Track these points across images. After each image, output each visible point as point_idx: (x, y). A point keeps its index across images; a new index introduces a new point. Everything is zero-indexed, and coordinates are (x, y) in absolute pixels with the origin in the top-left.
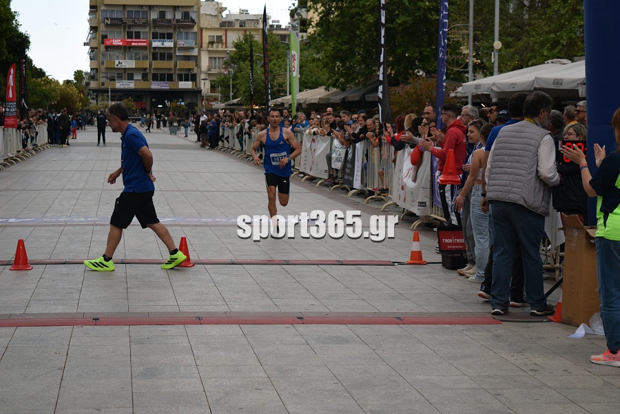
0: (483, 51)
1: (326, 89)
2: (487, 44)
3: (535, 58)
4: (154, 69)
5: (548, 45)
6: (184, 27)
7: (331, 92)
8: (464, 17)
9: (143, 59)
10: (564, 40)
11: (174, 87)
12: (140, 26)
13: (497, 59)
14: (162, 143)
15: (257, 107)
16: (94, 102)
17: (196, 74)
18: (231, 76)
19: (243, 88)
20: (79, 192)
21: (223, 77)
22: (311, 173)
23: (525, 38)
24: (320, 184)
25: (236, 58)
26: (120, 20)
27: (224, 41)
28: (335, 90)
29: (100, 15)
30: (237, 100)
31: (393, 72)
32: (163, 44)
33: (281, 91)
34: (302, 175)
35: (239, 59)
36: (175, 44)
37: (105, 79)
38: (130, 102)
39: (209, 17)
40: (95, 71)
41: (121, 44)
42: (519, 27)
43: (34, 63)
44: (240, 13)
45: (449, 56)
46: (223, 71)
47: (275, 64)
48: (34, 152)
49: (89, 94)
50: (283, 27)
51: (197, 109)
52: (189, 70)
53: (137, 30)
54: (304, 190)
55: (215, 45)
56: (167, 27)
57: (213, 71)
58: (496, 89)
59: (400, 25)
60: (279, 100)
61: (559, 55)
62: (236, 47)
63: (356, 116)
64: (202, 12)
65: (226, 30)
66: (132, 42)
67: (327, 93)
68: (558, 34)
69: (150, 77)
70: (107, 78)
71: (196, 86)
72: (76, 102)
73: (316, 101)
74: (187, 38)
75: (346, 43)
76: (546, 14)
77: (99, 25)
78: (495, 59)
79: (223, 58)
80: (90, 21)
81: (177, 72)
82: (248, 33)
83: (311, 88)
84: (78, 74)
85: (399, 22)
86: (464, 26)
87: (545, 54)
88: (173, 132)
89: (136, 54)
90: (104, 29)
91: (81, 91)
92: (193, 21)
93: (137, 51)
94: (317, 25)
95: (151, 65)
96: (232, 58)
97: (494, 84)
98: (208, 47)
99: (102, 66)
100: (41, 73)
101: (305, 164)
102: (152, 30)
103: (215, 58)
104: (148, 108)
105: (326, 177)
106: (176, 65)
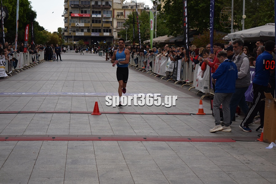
0: (238, 19)
1: (168, 36)
2: (240, 16)
3: (261, 22)
4: (93, 27)
5: (267, 17)
6: (106, 8)
7: (170, 37)
8: (229, 4)
9: (88, 23)
10: (274, 14)
11: (101, 35)
12: (87, 8)
13: (244, 23)
14: (95, 60)
15: (138, 44)
16: (66, 41)
17: (111, 29)
18: (127, 30)
19: (131, 36)
20: (55, 81)
21: (123, 30)
22: (159, 74)
23: (256, 14)
24: (163, 79)
25: (129, 22)
26: (78, 5)
27: (124, 15)
28: (172, 36)
29: (69, 3)
30: (129, 41)
31: (198, 29)
32: (97, 16)
33: (148, 37)
34: (155, 74)
35: (130, 23)
36: (102, 16)
37: (71, 31)
38: (82, 42)
39: (117, 4)
40: (67, 28)
41: (78, 16)
42: (254, 9)
43: (39, 24)
44: (131, 2)
45: (222, 21)
46: (123, 28)
47: (146, 25)
48: (38, 64)
49: (64, 38)
50: (150, 8)
51: (111, 45)
52: (108, 27)
53: (85, 10)
54: (155, 81)
55: (120, 16)
56: (99, 8)
57: (119, 28)
58: (243, 36)
59: (201, 7)
60: (147, 41)
61: (272, 21)
62: (129, 17)
63: (179, 48)
64: (114, 2)
65: (125, 10)
66: (83, 15)
67: (168, 38)
68: (272, 12)
69: (91, 30)
70: (72, 31)
71: (111, 34)
72: (58, 41)
73: (164, 42)
74: (107, 13)
75: (176, 16)
76: (266, 3)
77: (69, 7)
78: (243, 23)
79: (123, 22)
80: (65, 5)
81: (103, 28)
82: (134, 11)
83: (162, 36)
84: (60, 29)
85: (201, 6)
86: (229, 8)
87: (266, 21)
88: (100, 55)
89: (85, 20)
90: (71, 9)
91: (60, 37)
92: (110, 6)
93: (85, 19)
94: (164, 7)
95: (91, 25)
96: (127, 22)
97: (242, 34)
98: (117, 17)
99: (70, 26)
100: (42, 29)
101: (156, 70)
102: (92, 10)
103: (120, 22)
104: (90, 44)
105: (165, 75)
106: (102, 25)
